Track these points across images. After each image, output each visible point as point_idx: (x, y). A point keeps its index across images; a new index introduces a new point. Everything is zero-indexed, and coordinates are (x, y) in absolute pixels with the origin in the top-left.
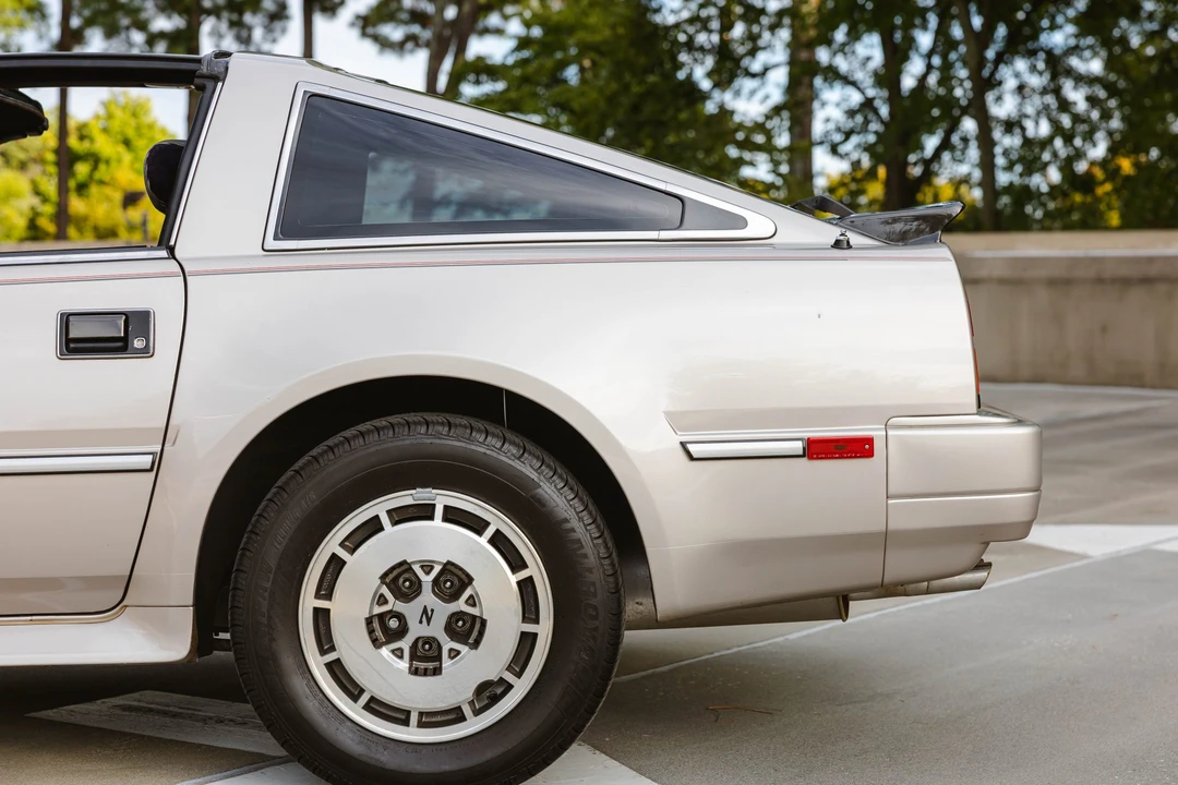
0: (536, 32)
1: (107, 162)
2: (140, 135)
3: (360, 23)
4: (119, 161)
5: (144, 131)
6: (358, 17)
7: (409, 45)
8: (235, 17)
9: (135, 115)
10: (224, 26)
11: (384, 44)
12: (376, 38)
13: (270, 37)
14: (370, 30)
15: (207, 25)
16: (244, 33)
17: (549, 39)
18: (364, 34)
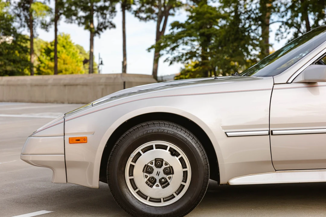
0: (194, 14)
1: (59, 52)
2: (67, 45)
3: (135, 13)
4: (62, 52)
5: (68, 43)
6: (134, 11)
7: (148, 19)
8: (102, 12)
9: (66, 39)
10: (99, 14)
11: (141, 19)
12: (139, 17)
13: (111, 17)
14: (137, 15)
15: (95, 14)
16: (104, 16)
17: (198, 16)
18: (136, 16)
